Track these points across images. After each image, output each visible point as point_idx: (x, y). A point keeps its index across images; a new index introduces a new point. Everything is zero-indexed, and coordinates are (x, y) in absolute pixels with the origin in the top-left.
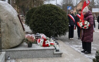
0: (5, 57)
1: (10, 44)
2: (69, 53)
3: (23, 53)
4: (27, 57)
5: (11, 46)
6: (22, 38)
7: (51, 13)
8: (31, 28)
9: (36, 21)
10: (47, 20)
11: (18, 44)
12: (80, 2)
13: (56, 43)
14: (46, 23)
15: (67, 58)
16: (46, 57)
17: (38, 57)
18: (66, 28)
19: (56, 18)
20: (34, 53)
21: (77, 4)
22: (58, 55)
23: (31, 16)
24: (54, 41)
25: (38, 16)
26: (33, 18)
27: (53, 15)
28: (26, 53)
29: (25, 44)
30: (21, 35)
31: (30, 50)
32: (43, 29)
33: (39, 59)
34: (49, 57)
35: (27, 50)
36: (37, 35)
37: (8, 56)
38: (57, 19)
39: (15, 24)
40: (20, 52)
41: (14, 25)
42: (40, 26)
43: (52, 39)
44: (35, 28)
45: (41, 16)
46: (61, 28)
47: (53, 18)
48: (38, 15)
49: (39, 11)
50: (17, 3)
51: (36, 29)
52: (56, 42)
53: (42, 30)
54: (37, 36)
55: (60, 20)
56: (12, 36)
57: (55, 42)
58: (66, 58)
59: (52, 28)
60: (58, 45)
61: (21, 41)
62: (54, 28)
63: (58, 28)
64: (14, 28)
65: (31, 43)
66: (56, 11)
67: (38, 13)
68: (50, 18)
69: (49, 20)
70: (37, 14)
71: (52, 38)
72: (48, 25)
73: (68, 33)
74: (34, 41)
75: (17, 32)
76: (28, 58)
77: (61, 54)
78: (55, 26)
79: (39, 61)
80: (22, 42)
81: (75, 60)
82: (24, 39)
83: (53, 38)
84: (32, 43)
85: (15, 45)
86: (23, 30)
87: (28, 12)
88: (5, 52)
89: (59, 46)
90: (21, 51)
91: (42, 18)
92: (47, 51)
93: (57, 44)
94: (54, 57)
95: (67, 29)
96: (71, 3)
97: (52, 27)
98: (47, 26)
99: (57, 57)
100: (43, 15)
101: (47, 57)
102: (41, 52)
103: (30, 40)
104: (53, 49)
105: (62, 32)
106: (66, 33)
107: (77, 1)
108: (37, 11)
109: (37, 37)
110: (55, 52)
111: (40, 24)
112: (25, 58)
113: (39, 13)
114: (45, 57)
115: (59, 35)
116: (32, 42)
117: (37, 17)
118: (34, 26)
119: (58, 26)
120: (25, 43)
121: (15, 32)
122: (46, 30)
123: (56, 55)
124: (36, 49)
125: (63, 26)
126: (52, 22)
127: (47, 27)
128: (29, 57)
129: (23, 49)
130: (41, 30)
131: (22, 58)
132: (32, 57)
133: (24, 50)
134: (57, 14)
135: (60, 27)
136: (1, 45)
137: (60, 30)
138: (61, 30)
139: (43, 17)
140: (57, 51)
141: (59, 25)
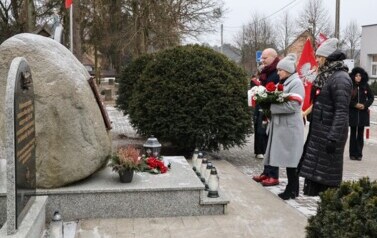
0: (46, 213)
1: (61, 173)
2: (250, 203)
3: (103, 202)
4: (114, 213)
5: (67, 179)
6: (102, 154)
7: (199, 74)
8: (134, 122)
9: (150, 98)
10: (185, 97)
11: (87, 172)
12: (298, 38)
13: (209, 171)
14: (183, 106)
15: (243, 218)
16: (176, 216)
17: (151, 214)
18: (246, 122)
19: (214, 90)
20: (137, 203)
21: (286, 44)
22: (213, 209)
23: (135, 81)
24: (203, 162)
25: (155, 83)
26: (141, 89)
27: (202, 81)
28: (113, 201)
29: (111, 172)
30: (96, 144)
31: (124, 192)
32: (172, 126)
33: (154, 222)
34: (187, 215)
35: (115, 193)
36: (151, 142)
37: (57, 209)
38: (215, 93)
39: (80, 108)
40: (93, 198)
41: (75, 111)
42: (163, 115)
43: (199, 157)
44: (147, 122)
45: (164, 82)
46: (230, 122)
47: (203, 88)
48: (157, 78)
49: (160, 68)
50: (96, 38)
51: (149, 125)
52: (208, 167)
53: (167, 126)
54: (151, 148)
55: (225, 96)
56: (68, 146)
57: (205, 165)
58: (238, 218)
59: (199, 123)
60: (214, 176)
61: (98, 161)
62: (205, 122)
63: (219, 123)
64: (77, 122)
65: (128, 169)
66: (213, 69)
67: (158, 73)
68: (193, 91)
69: (192, 97)
70: (152, 77)
71: (198, 153)
72: (186, 112)
73: (251, 139)
74: (137, 163)
75: (84, 134)
76: (118, 217)
77: (223, 205)
78: (211, 117)
79: (153, 225)
80: (103, 166)
81: (267, 223)
82: (107, 155)
83: (201, 154)
84: (134, 169)
85: (77, 176)
86: (104, 128)
87: (127, 70)
88: (46, 197)
89: (218, 178)
90: (96, 193)
91: (169, 89)
92: (179, 194)
93: (212, 173)
94: (201, 214)
95: (249, 125)
96: (269, 41)
97: (200, 119)
98: (184, 115)
99: (210, 213)
100: (173, 78)
101: (179, 214)
102: (161, 200)
103: (126, 160)
104: (199, 190)
105: (234, 136)
106: (247, 139)
107: (287, 36)
108: (153, 67)
109: (149, 151)
110: (206, 200)
111: (161, 109)
112: (108, 217)
113: (159, 71)
114: (172, 216)
115: (222, 145)
116: (131, 166)
117: (152, 86)
118: (142, 116)
119: (219, 114)
120: (111, 168)
121: (78, 133)
122: (180, 128)
123: (208, 209)
124: (143, 188)
125: (235, 116)
126: (200, 102)
127: (184, 119)
128: (122, 213)
129: (102, 189)
130: (166, 129)
131: (99, 217)
132: (132, 214)
133: (106, 193)
134: (216, 76)
135: (226, 120)
136: (35, 177)
137: (226, 128)
138: (231, 130)
139: (171, 85)
140: (212, 194)
141: (223, 112)
